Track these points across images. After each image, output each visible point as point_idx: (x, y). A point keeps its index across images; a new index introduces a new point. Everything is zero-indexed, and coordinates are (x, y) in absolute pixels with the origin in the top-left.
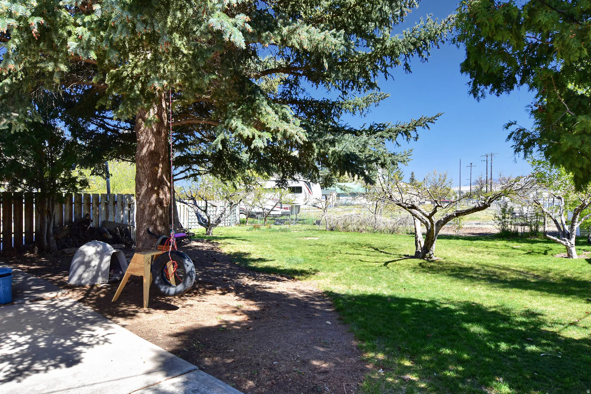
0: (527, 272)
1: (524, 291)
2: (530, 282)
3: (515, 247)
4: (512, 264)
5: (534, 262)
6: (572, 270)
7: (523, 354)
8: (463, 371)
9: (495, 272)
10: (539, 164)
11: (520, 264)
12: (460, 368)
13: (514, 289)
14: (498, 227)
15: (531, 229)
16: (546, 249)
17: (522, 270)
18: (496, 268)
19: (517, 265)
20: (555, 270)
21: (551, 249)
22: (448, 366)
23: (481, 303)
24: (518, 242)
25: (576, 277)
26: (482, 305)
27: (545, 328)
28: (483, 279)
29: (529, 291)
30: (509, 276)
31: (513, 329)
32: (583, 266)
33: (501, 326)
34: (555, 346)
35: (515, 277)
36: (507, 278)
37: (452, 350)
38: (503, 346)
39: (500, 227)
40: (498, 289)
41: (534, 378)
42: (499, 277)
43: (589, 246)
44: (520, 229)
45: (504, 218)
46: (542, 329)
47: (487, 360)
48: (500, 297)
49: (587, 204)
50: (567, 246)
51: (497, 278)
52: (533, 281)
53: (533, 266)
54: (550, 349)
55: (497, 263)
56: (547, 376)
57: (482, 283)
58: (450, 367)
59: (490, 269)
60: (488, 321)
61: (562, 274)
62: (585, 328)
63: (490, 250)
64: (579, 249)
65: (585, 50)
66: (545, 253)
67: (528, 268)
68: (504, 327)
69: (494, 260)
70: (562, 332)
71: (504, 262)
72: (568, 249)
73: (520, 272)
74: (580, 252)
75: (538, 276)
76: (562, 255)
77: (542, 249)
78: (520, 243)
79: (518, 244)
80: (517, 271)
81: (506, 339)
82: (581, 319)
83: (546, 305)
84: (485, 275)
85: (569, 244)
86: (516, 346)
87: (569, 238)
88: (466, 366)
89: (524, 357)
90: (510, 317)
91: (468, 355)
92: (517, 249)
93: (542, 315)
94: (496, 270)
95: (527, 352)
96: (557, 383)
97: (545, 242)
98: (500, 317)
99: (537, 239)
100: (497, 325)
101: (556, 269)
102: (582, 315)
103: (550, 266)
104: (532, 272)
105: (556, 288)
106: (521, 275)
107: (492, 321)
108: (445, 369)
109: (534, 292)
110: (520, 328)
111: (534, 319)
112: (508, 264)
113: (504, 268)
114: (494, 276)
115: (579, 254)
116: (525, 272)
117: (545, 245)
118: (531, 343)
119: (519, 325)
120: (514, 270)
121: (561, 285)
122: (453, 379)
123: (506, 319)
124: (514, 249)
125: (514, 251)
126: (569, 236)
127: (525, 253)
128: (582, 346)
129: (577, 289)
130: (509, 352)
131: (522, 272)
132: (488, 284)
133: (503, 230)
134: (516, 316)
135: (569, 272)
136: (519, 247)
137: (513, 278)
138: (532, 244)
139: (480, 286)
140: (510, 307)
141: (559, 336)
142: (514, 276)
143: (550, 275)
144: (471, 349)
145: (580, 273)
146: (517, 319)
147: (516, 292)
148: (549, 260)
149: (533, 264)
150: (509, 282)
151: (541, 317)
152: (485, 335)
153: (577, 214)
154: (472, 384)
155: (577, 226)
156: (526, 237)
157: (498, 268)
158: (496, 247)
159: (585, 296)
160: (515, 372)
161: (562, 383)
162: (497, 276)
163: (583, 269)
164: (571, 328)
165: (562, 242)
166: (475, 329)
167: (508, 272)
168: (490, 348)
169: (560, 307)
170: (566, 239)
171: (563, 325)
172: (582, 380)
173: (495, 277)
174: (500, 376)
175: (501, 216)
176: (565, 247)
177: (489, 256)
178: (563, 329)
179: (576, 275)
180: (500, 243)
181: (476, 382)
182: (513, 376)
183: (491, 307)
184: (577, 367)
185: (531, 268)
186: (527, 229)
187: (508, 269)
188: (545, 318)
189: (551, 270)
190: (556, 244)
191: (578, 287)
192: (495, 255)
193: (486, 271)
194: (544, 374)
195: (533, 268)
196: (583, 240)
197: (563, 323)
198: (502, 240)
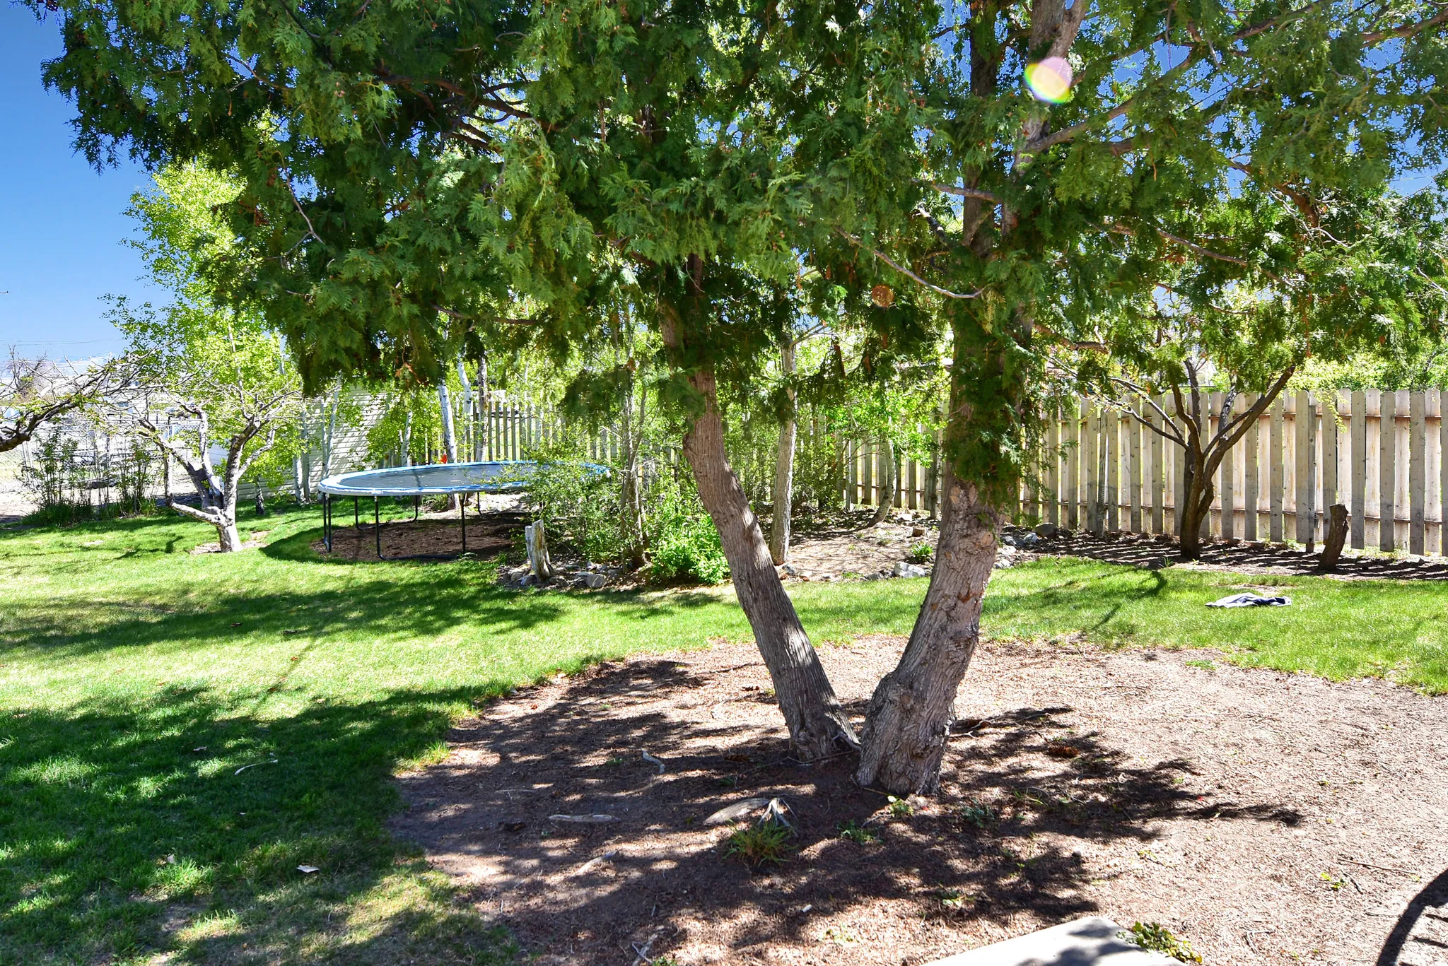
0: (137, 602)
1: (141, 648)
2: (149, 625)
3: (87, 544)
4: (92, 589)
5: (145, 574)
6: (237, 578)
7: (197, 785)
8: (66, 883)
9: (51, 620)
10: (144, 330)
11: (112, 584)
12: (58, 879)
13: (116, 650)
14: (33, 497)
15: (125, 493)
16: (168, 539)
17: (121, 599)
18: (49, 607)
19: (104, 589)
20: (200, 585)
21: (180, 538)
22: (17, 888)
23: (41, 705)
24: (93, 530)
25: (249, 592)
26: (46, 710)
27: (221, 716)
28: (19, 644)
29: (154, 645)
30: (91, 622)
31: (151, 742)
32: (258, 564)
33: (121, 743)
34: (259, 744)
35: (107, 620)
36: (85, 626)
37: (13, 846)
38: (148, 786)
39: (39, 495)
40: (72, 658)
41: (241, 825)
42: (64, 629)
43: (259, 518)
44: (95, 498)
45: (50, 470)
46: (218, 719)
47: (121, 830)
48: (89, 677)
49: (257, 424)
50: (218, 525)
51: (59, 633)
52: (155, 620)
53: (148, 585)
54: (249, 753)
55: (49, 593)
56: (266, 809)
57: (21, 654)
58: (25, 889)
59: (34, 613)
60: (81, 742)
61: (218, 590)
62: (299, 689)
63: (19, 561)
64: (243, 529)
65: (358, 126)
66: (169, 549)
67: (136, 591)
68: (128, 744)
69: (39, 586)
70: (259, 712)
71: (67, 588)
72: (220, 531)
73: (118, 604)
74: (245, 535)
75: (163, 607)
76: (208, 546)
77: (158, 539)
78: (98, 531)
79: (95, 535)
80: (109, 604)
81: (147, 768)
82: (285, 675)
83: (207, 665)
84: (24, 632)
85: (223, 521)
86: (177, 774)
87: (222, 506)
88: (72, 867)
89: (204, 791)
90: (133, 715)
91: (66, 838)
92: (97, 549)
93: (205, 690)
94: (52, 612)
95: (204, 779)
96: (289, 814)
97: (161, 523)
98: (108, 723)
99: (143, 518)
100: (109, 744)
101: (204, 583)
102: (286, 666)
103: (188, 578)
104: (147, 601)
105: (212, 624)
106: (122, 612)
107: (94, 739)
108: (14, 901)
109: (166, 645)
110: (168, 734)
111: (191, 704)
112: (81, 590)
113: (73, 604)
114: (48, 629)
115: (243, 541)
116: (131, 602)
117: (164, 529)
118: (205, 756)
119: (161, 729)
120: (101, 603)
121: (221, 615)
122: (47, 914)
123: (125, 724)
124: (88, 549)
125: (87, 555)
126: (221, 501)
127: (119, 555)
128: (306, 728)
129: (258, 617)
130: (165, 795)
131: (123, 604)
132: (38, 654)
133: (48, 504)
134: (145, 711)
135: (231, 583)
136: (97, 543)
137: (102, 624)
138: (131, 530)
139: (15, 664)
140: (123, 694)
141: (257, 722)
142: (105, 619)
143: (192, 597)
144: (65, 823)
145: (256, 581)
146: (153, 716)
147: (122, 655)
148: (180, 563)
149: (144, 580)
150: (95, 636)
151: (204, 695)
152: (90, 778)
153: (238, 450)
154: (104, 902)
155: (237, 474)
156: (112, 516)
157: (56, 606)
158: (37, 552)
159: (276, 628)
160: (198, 828)
161: (298, 809)
162: (57, 627)
163: (259, 570)
164: (273, 698)
165: (208, 516)
166: (56, 771)
167: (86, 612)
168: (117, 802)
169: (237, 663)
170: (215, 508)
171: (256, 697)
172: (332, 787)
173: (53, 632)
174: (165, 851)
175: (39, 467)
176: (214, 528)
177: (19, 577)
178: (259, 705)
179: (246, 588)
180: (46, 540)
181: (113, 893)
182: (195, 839)
183: (73, 709)
184: (314, 768)
185: (142, 589)
186: (115, 495)
187: (84, 604)
188: (216, 693)
189: (192, 585)
190: (189, 525)
191: (259, 612)
192: (38, 572)
193: (21, 621)
194: (258, 807)
195: (149, 590)
196: (247, 508)
197: (254, 693)
198: (49, 531)
